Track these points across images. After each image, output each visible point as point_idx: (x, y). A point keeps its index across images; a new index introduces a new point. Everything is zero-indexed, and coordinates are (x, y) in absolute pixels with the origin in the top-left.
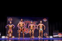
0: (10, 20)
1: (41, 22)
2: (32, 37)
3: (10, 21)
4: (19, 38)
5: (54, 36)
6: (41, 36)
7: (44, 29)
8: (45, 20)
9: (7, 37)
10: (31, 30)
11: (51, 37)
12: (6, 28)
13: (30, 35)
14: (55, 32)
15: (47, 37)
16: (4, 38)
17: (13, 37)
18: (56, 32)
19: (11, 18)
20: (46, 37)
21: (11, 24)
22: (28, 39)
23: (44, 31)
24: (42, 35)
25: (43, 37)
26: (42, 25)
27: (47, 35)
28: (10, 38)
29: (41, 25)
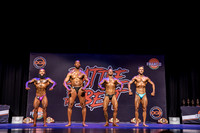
0: (39, 63)
1: (141, 69)
2: (111, 120)
3: (38, 67)
4: (68, 124)
5: (184, 118)
6: (141, 117)
7: (153, 94)
8: (154, 65)
9: (29, 121)
10: (107, 98)
11: (175, 121)
12: (27, 88)
13: (106, 113)
14: (186, 105)
15: (161, 121)
16: (21, 122)
17: (50, 120)
18: (191, 105)
19: (41, 58)
20: (156, 121)
21: (43, 78)
22: (98, 127)
23: (152, 102)
24: (144, 114)
25: (149, 119)
26: (144, 79)
27: (160, 113)
28: (38, 123)
29: (141, 80)
